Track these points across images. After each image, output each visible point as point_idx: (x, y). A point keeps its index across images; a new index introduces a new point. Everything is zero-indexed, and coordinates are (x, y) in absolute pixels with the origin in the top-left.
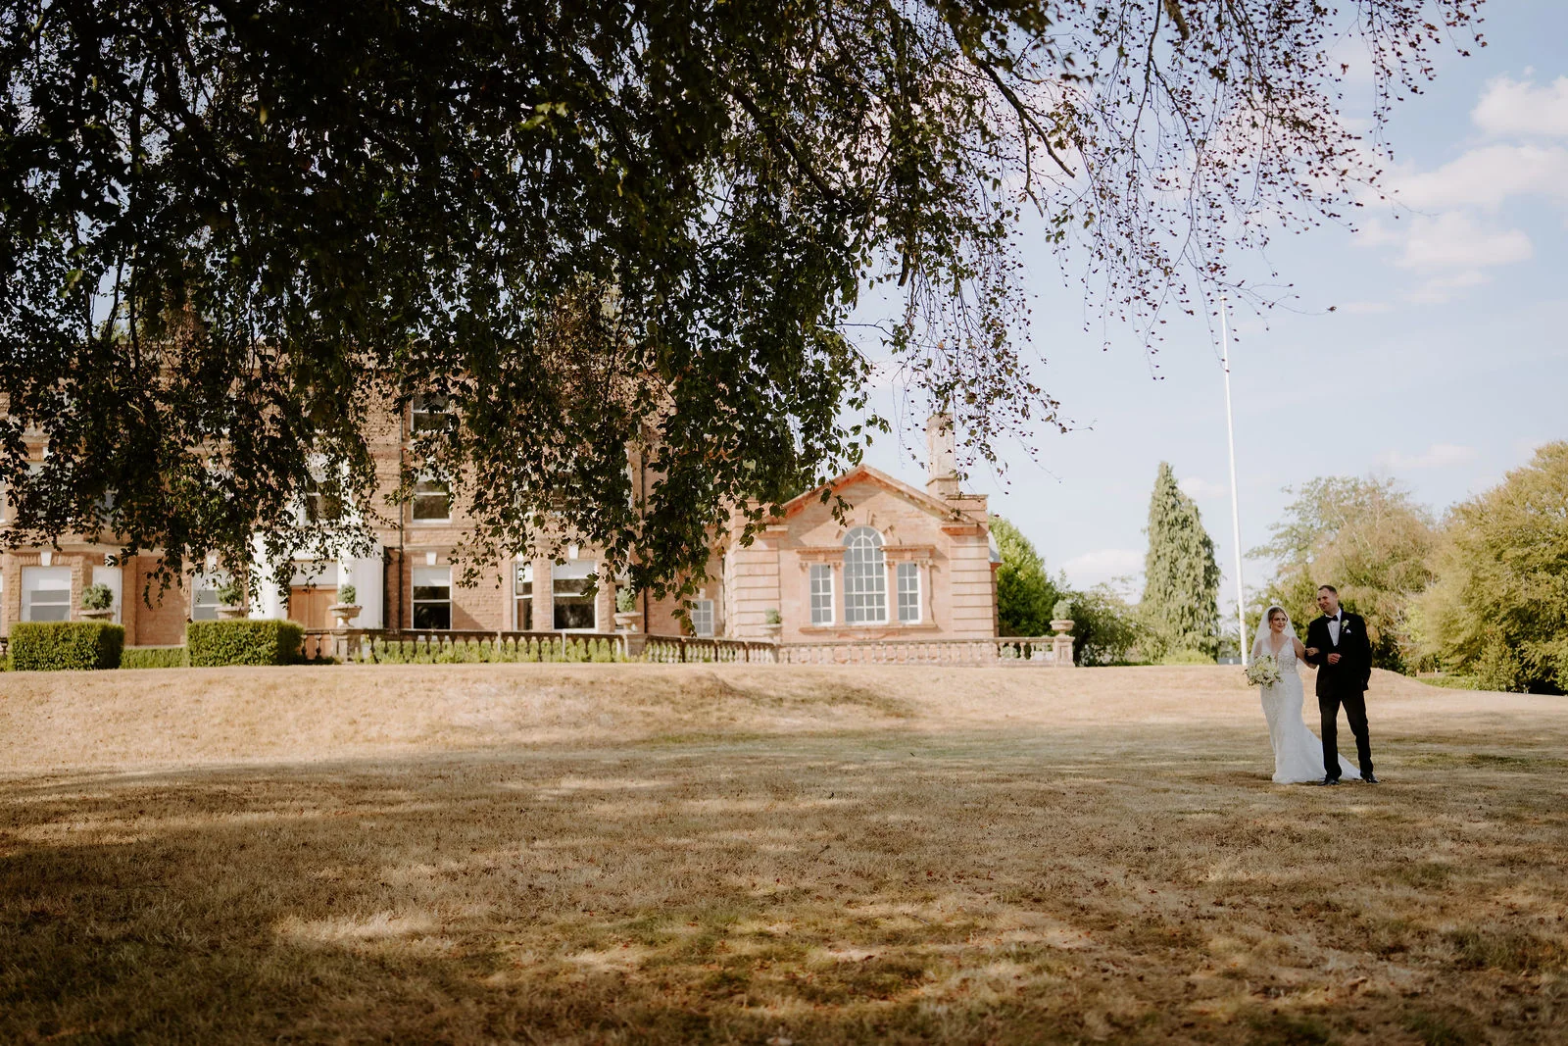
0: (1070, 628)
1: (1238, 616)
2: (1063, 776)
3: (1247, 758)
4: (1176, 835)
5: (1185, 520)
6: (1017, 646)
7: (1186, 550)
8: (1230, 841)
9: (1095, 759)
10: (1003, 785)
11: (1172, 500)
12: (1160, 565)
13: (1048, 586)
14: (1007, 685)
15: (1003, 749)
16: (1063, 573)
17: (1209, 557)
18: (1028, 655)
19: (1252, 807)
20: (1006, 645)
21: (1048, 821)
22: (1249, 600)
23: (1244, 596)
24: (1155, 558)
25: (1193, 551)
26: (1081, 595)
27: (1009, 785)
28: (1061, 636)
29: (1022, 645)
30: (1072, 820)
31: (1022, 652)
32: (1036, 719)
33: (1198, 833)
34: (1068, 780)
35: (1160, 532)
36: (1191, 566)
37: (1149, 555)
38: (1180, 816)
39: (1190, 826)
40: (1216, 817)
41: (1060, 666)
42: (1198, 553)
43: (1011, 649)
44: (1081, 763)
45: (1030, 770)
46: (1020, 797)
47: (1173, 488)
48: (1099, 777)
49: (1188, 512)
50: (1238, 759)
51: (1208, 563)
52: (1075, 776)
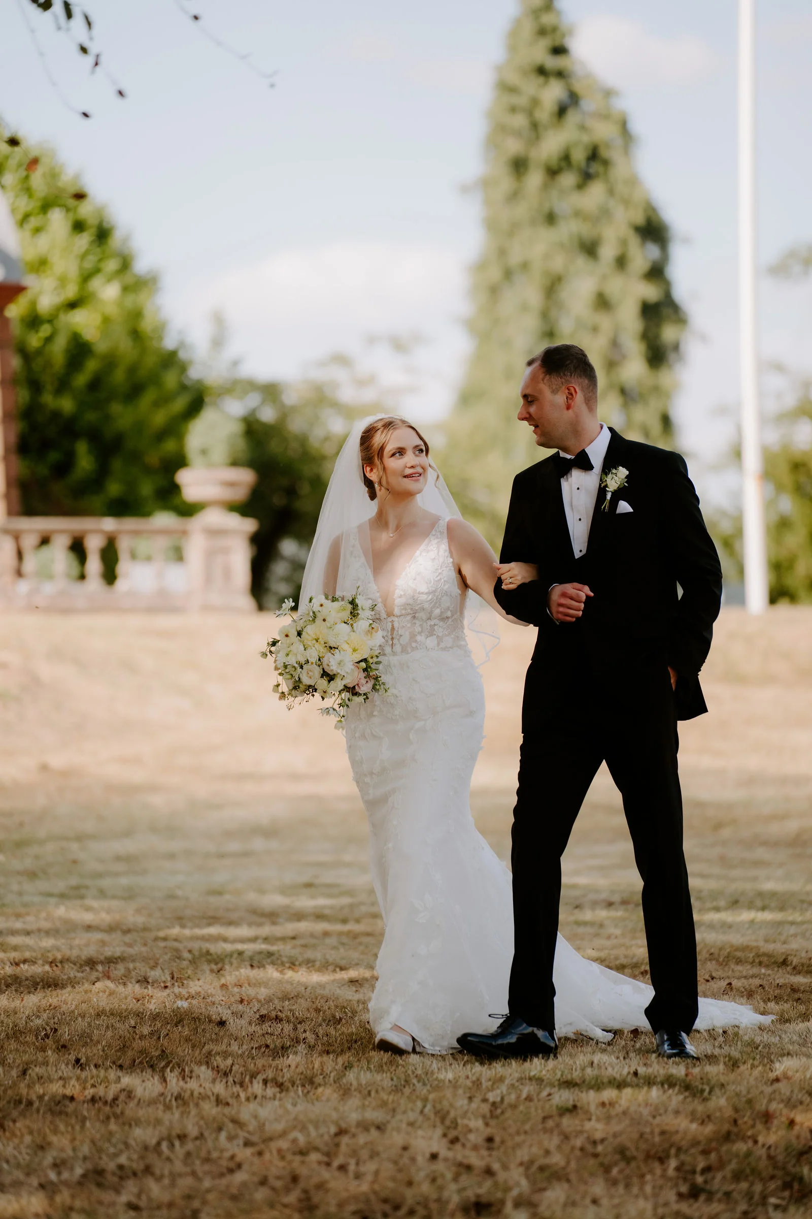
0: (240, 494)
1: (737, 454)
2: (218, 962)
3: (763, 901)
4: (557, 1159)
5: (594, 155)
6: (78, 548)
7: (590, 249)
8: (718, 1182)
9: (305, 902)
10: (32, 1000)
11: (553, 92)
12: (510, 301)
13: (171, 360)
14: (46, 671)
15: (32, 875)
16: (219, 322)
17: (656, 273)
18: (110, 576)
19: (781, 1067)
20: (45, 541)
21: (173, 1119)
22: (773, 407)
23: (761, 394)
24: (495, 274)
25: (608, 252)
26: (271, 391)
27: (54, 998)
28: (214, 517)
29: (94, 545)
30: (246, 1112)
31: (94, 565)
32: (136, 775)
33: (622, 1152)
34: (234, 974)
35: (514, 196)
36: (603, 302)
37: (480, 267)
38: (564, 1097)
39: (597, 1128)
40: (675, 1098)
41: (207, 608)
42: (621, 262)
43: (59, 554)
44: (272, 916)
45: (115, 946)
46: (86, 1038)
47: (559, 50)
48: (325, 966)
49: (604, 131)
50: (735, 903)
51: (651, 292)
52: (256, 961)
